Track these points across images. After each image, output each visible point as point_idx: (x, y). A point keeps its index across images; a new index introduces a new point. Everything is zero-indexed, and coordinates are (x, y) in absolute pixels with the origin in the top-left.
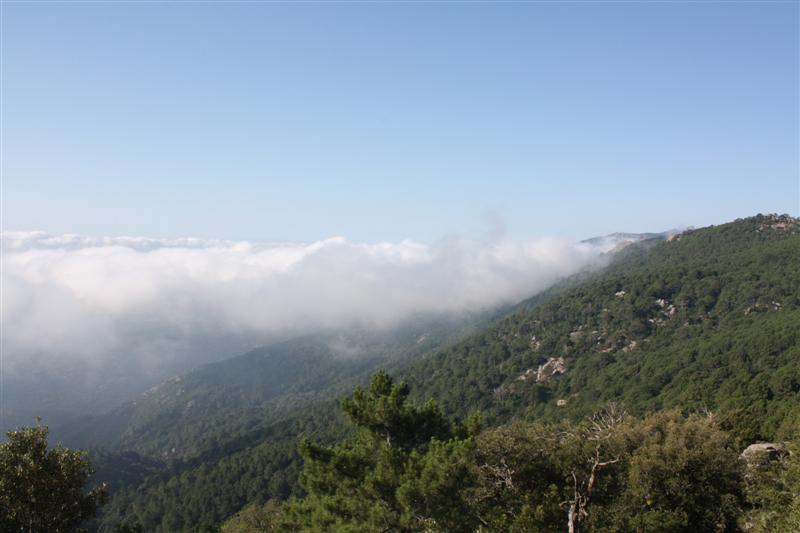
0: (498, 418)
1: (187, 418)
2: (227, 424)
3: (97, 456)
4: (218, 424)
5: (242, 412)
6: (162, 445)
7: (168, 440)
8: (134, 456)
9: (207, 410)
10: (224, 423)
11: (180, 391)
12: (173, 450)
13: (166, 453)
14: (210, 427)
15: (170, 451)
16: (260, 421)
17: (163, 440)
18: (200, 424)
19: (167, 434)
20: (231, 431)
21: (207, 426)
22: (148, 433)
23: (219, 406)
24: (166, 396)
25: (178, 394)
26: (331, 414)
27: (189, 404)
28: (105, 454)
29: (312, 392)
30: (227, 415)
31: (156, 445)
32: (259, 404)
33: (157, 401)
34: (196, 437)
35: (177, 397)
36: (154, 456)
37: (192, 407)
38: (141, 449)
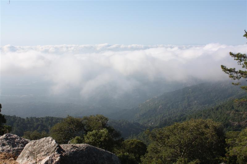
1: (159, 112)
2: (172, 115)
3: (124, 123)
4: (169, 115)
5: (178, 111)
6: (149, 121)
7: (151, 119)
8: (138, 124)
9: (166, 110)
10: (171, 114)
11: (156, 102)
12: (153, 123)
13: (150, 124)
14: (166, 116)
15: (151, 123)
16: (185, 114)
17: (150, 119)
18: (163, 115)
19: (151, 117)
20: (173, 118)
22: (145, 116)
23: (171, 108)
24: (152, 104)
25: (156, 103)
26: (209, 114)
28: (128, 123)
29: (207, 105)
30: (173, 112)
31: (147, 121)
32: (186, 108)
33: (148, 105)
34: (161, 119)
36: (146, 125)
37: (161, 108)
38: (141, 123)
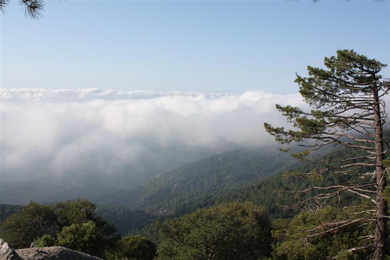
0: (344, 201)
1: (174, 193)
2: (195, 197)
3: (121, 211)
4: (190, 197)
5: (203, 191)
6: (159, 207)
7: (163, 204)
8: (143, 213)
9: (185, 189)
10: (193, 196)
11: (170, 178)
12: (165, 211)
13: (161, 212)
14: (185, 199)
15: (163, 211)
16: (212, 196)
17: (160, 204)
18: (180, 197)
19: (162, 201)
20: (195, 201)
21: (183, 198)
22: (152, 200)
23: (192, 187)
24: (163, 181)
26: (248, 194)
27: (176, 185)
28: (126, 211)
29: (245, 181)
30: (195, 192)
31: (156, 207)
32: (215, 187)
33: (158, 183)
34: (177, 204)
35: (169, 181)
36: (154, 213)
37: (177, 187)
38: (147, 210)
